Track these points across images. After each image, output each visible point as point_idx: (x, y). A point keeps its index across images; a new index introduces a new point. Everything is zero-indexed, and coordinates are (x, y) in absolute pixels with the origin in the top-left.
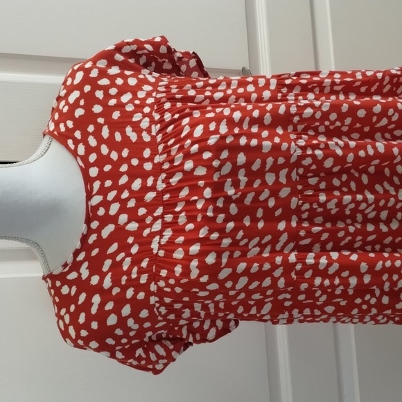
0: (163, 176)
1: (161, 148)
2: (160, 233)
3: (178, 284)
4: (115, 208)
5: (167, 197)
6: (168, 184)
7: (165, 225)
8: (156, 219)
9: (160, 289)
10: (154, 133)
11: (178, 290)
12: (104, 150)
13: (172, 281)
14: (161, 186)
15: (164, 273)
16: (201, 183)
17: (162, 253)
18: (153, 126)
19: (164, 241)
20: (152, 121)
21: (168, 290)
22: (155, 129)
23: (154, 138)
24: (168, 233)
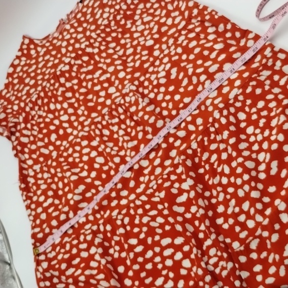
0: (87, 43)
1: (99, 32)
2: (66, 64)
3: (52, 91)
4: (68, 37)
5: (80, 52)
6: (85, 48)
7: (69, 63)
8: (70, 57)
9: (45, 86)
10: (103, 23)
11: (50, 94)
12: (90, 11)
13: (52, 88)
14: (83, 46)
15: (52, 81)
16: (92, 62)
17: (58, 73)
18: (106, 20)
19: (63, 69)
20: (108, 18)
21: (47, 90)
22: (106, 22)
23: (101, 25)
24: (67, 68)
